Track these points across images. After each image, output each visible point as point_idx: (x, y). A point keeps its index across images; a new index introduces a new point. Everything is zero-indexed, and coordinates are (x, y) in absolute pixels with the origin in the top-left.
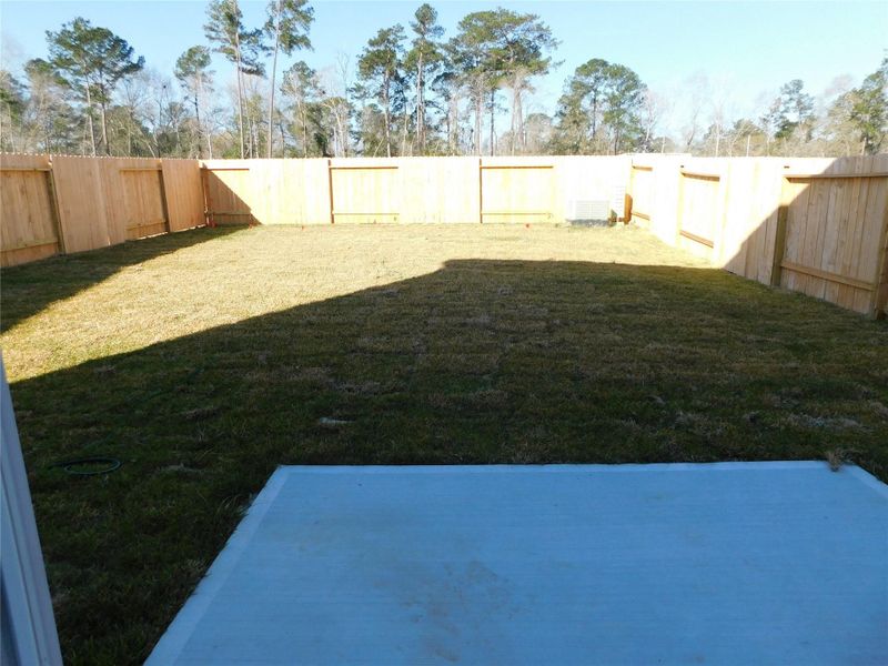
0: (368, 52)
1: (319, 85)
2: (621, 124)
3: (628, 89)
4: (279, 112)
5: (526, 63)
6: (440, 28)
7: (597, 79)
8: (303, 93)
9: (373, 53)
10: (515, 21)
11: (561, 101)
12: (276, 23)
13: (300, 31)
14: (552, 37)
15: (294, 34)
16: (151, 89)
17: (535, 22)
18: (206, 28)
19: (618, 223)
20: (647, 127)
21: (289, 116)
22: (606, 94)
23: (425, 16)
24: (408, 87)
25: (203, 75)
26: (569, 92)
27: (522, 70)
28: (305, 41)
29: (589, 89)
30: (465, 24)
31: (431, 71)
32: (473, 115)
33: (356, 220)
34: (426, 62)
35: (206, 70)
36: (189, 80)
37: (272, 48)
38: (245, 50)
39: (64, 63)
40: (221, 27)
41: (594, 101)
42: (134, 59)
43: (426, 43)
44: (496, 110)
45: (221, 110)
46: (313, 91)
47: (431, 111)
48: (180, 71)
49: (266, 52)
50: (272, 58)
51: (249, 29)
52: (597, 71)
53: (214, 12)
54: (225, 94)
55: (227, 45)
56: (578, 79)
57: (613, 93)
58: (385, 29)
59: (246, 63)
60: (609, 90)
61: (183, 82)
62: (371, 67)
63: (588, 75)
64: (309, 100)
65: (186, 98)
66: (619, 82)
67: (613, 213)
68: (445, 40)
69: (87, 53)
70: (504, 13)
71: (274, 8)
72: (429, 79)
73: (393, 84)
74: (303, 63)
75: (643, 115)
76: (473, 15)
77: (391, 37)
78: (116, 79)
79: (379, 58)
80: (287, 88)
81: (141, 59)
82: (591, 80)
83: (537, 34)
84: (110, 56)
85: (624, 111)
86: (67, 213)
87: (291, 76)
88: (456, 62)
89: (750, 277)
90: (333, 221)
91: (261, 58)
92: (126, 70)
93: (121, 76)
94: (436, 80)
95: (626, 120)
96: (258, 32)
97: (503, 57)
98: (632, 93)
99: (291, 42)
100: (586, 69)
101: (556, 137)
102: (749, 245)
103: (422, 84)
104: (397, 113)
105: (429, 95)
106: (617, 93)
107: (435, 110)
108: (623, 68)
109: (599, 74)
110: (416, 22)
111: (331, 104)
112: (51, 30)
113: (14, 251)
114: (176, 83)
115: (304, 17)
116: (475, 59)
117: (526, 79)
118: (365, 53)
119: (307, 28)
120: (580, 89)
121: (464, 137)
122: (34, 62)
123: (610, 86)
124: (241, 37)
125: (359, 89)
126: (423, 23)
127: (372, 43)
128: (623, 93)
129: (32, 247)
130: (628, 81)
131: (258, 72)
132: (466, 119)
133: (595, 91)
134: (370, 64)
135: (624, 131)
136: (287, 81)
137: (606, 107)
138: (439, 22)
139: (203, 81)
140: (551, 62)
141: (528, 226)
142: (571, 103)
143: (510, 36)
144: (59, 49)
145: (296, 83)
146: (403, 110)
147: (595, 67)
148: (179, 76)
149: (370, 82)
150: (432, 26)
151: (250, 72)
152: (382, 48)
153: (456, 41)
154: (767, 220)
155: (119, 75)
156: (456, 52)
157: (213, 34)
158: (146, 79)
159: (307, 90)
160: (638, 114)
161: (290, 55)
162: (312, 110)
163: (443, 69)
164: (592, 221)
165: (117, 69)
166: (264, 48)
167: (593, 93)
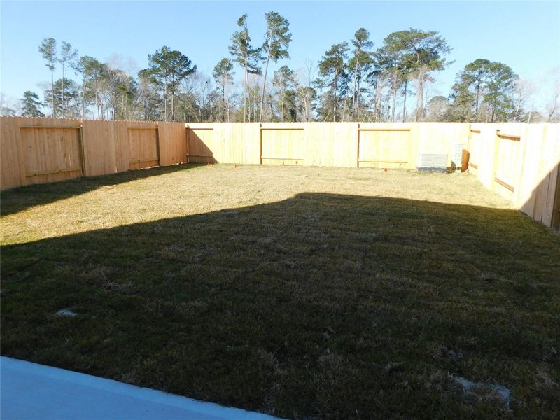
0: (326, 59)
1: (295, 80)
2: (497, 103)
3: (504, 78)
4: (270, 96)
5: (428, 63)
6: (371, 43)
7: (481, 72)
8: (285, 85)
9: (328, 59)
10: (421, 36)
11: (453, 88)
12: (269, 44)
13: (283, 48)
14: (447, 45)
15: (280, 50)
16: (199, 83)
17: (435, 36)
18: (230, 48)
19: (456, 171)
20: (517, 104)
21: (276, 98)
22: (486, 82)
23: (362, 35)
24: (350, 80)
25: (228, 75)
26: (460, 81)
27: (425, 67)
28: (286, 54)
29: (474, 79)
30: (388, 40)
31: (366, 70)
32: (392, 97)
33: (276, 163)
34: (362, 64)
35: (230, 72)
36: (221, 78)
37: (266, 58)
38: (250, 60)
39: (155, 71)
40: (239, 47)
41: (478, 87)
42: (191, 67)
43: (361, 52)
44: (408, 94)
45: (237, 95)
46: (291, 84)
47: (364, 95)
48: (216, 73)
49: (263, 61)
50: (266, 64)
51: (254, 48)
52: (481, 67)
53: (235, 39)
54: (241, 86)
55: (241, 57)
56: (467, 73)
57: (492, 82)
58: (336, 44)
59: (252, 67)
60: (489, 80)
61: (217, 80)
62: (327, 68)
63: (473, 70)
64: (288, 88)
65: (218, 88)
66: (497, 74)
67: (453, 163)
68: (374, 50)
69: (167, 65)
70: (414, 31)
71: (269, 35)
72: (364, 75)
73: (341, 78)
74: (287, 67)
75: (516, 96)
76: (394, 34)
77: (340, 50)
78: (181, 78)
79: (332, 62)
80: (275, 82)
81: (195, 67)
82: (476, 73)
83: (436, 44)
84: (179, 65)
85: (500, 94)
86: (89, 152)
87: (279, 74)
88: (381, 64)
89: (537, 218)
90: (261, 163)
91: (260, 64)
92: (187, 73)
93: (184, 77)
94: (369, 76)
95: (500, 99)
96: (259, 49)
97: (413, 60)
98: (507, 81)
99: (277, 54)
100: (472, 66)
101: (449, 111)
102: (537, 193)
103: (359, 78)
104: (343, 96)
105: (364, 85)
106: (495, 82)
107: (368, 94)
108: (500, 64)
109: (482, 69)
110: (355, 39)
111: (301, 91)
112: (151, 54)
113: (52, 174)
114: (213, 80)
115: (286, 39)
116: (394, 61)
117: (427, 73)
118: (323, 60)
119: (287, 46)
120: (467, 79)
121: (384, 112)
122: (142, 71)
123: (490, 77)
124: (249, 52)
125: (319, 81)
126: (359, 40)
127: (328, 54)
128: (500, 81)
129: (65, 172)
130: (504, 73)
131: (258, 72)
132: (387, 100)
133: (479, 80)
134: (325, 67)
135: (499, 108)
136: (276, 78)
137: (487, 91)
138: (370, 39)
139: (228, 78)
140: (445, 62)
141: (386, 170)
142: (460, 88)
143: (418, 46)
144: (153, 64)
145: (281, 79)
146: (346, 94)
147: (481, 65)
148: (215, 76)
149: (326, 77)
150: (365, 42)
151: (253, 72)
152: (334, 56)
153: (381, 51)
154: (550, 174)
155: (183, 76)
156: (381, 58)
157: (234, 51)
158: (197, 78)
159: (288, 83)
160: (511, 95)
161: (276, 62)
162: (290, 95)
163: (373, 68)
164: (435, 169)
165: (182, 73)
166: (262, 59)
167: (477, 82)
